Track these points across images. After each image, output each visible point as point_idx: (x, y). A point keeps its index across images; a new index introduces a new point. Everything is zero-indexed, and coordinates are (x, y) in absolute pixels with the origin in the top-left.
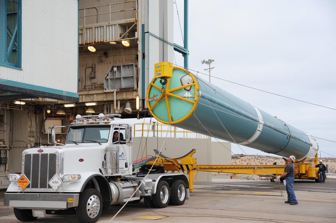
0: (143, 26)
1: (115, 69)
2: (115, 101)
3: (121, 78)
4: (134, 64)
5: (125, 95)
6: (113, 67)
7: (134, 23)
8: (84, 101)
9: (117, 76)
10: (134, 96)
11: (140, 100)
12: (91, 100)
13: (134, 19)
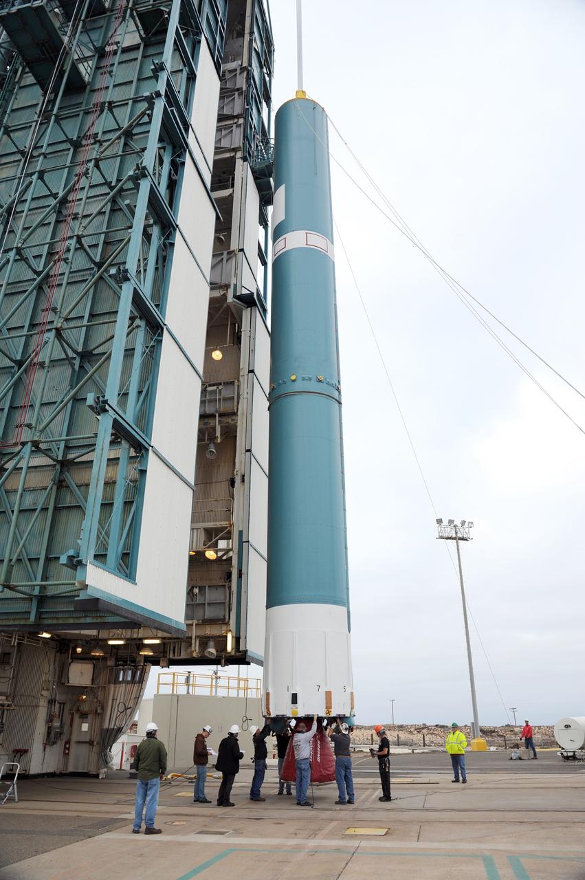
0: (241, 533)
1: (196, 591)
2: (194, 637)
3: (204, 604)
4: (227, 584)
5: (209, 629)
6: (193, 587)
7: (227, 528)
8: (140, 636)
9: (199, 600)
10: (223, 632)
11: (233, 637)
12: (152, 636)
13: (227, 522)
